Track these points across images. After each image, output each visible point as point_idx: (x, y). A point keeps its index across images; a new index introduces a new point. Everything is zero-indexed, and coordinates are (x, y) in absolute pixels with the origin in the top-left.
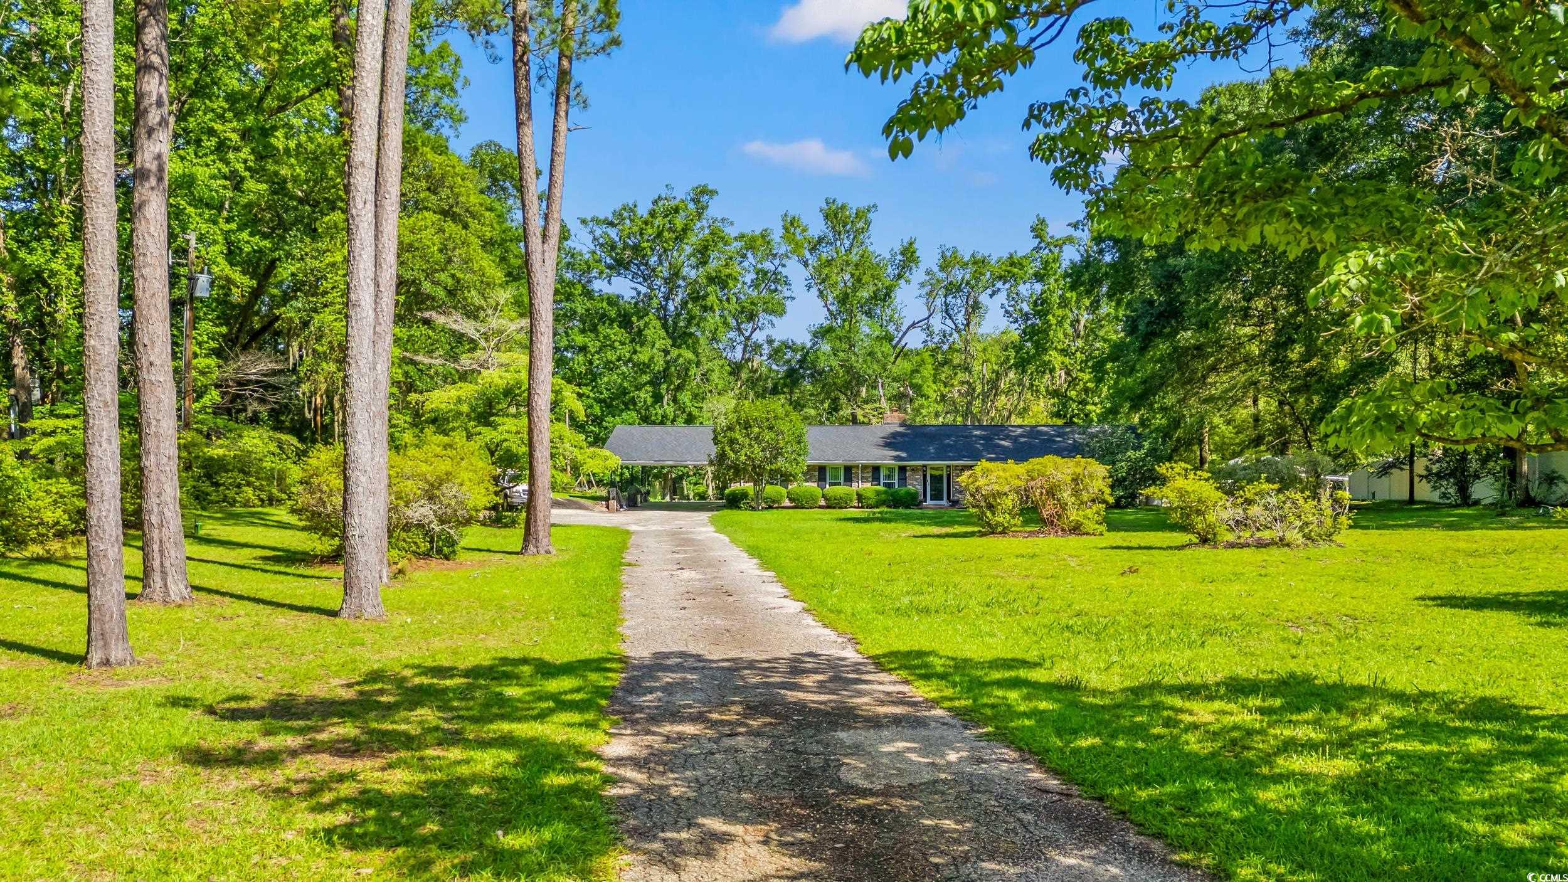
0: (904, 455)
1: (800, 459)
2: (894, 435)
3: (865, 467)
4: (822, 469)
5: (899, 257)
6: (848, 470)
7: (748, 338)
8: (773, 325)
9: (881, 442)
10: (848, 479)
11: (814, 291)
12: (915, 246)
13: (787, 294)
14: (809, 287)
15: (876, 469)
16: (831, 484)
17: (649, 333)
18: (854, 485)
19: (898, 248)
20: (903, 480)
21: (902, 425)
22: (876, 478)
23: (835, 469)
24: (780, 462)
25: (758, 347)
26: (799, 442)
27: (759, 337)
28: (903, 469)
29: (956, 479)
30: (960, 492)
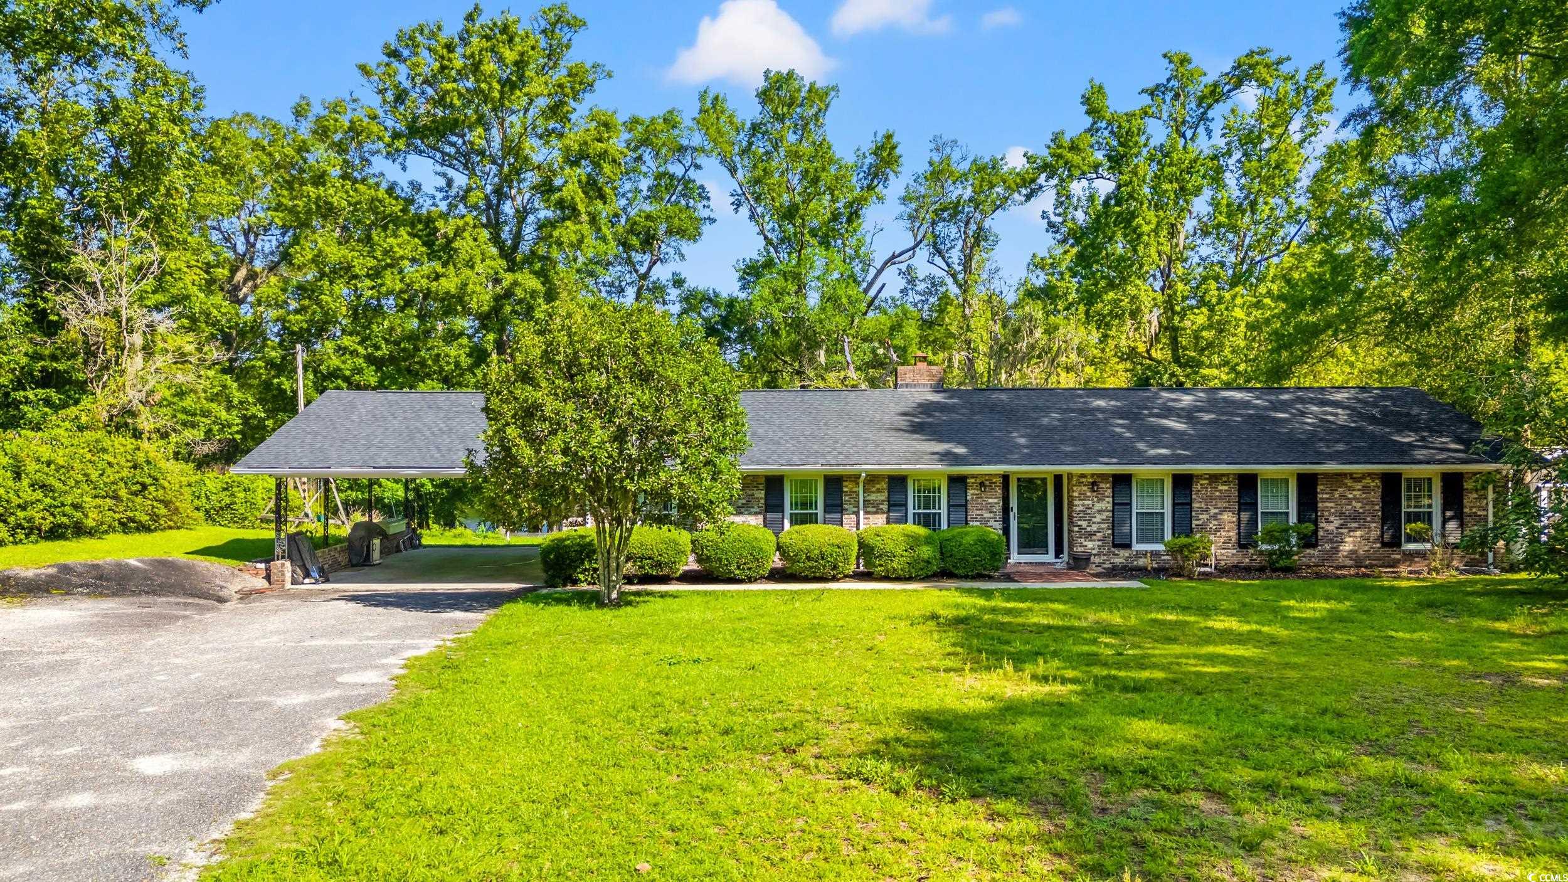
0: (961, 450)
1: (723, 462)
2: (926, 408)
3: (872, 479)
4: (773, 484)
5: (869, 160)
6: (834, 483)
7: (645, 277)
8: (682, 257)
9: (902, 423)
10: (835, 506)
11: (744, 211)
12: (894, 140)
13: (705, 213)
14: (738, 205)
15: (897, 482)
16: (797, 520)
17: (464, 246)
18: (849, 519)
19: (867, 146)
20: (959, 505)
21: (939, 388)
22: (896, 506)
23: (805, 483)
24: (671, 470)
25: (658, 289)
26: (720, 417)
27: (661, 273)
28: (958, 482)
29: (1079, 505)
30: (1090, 535)
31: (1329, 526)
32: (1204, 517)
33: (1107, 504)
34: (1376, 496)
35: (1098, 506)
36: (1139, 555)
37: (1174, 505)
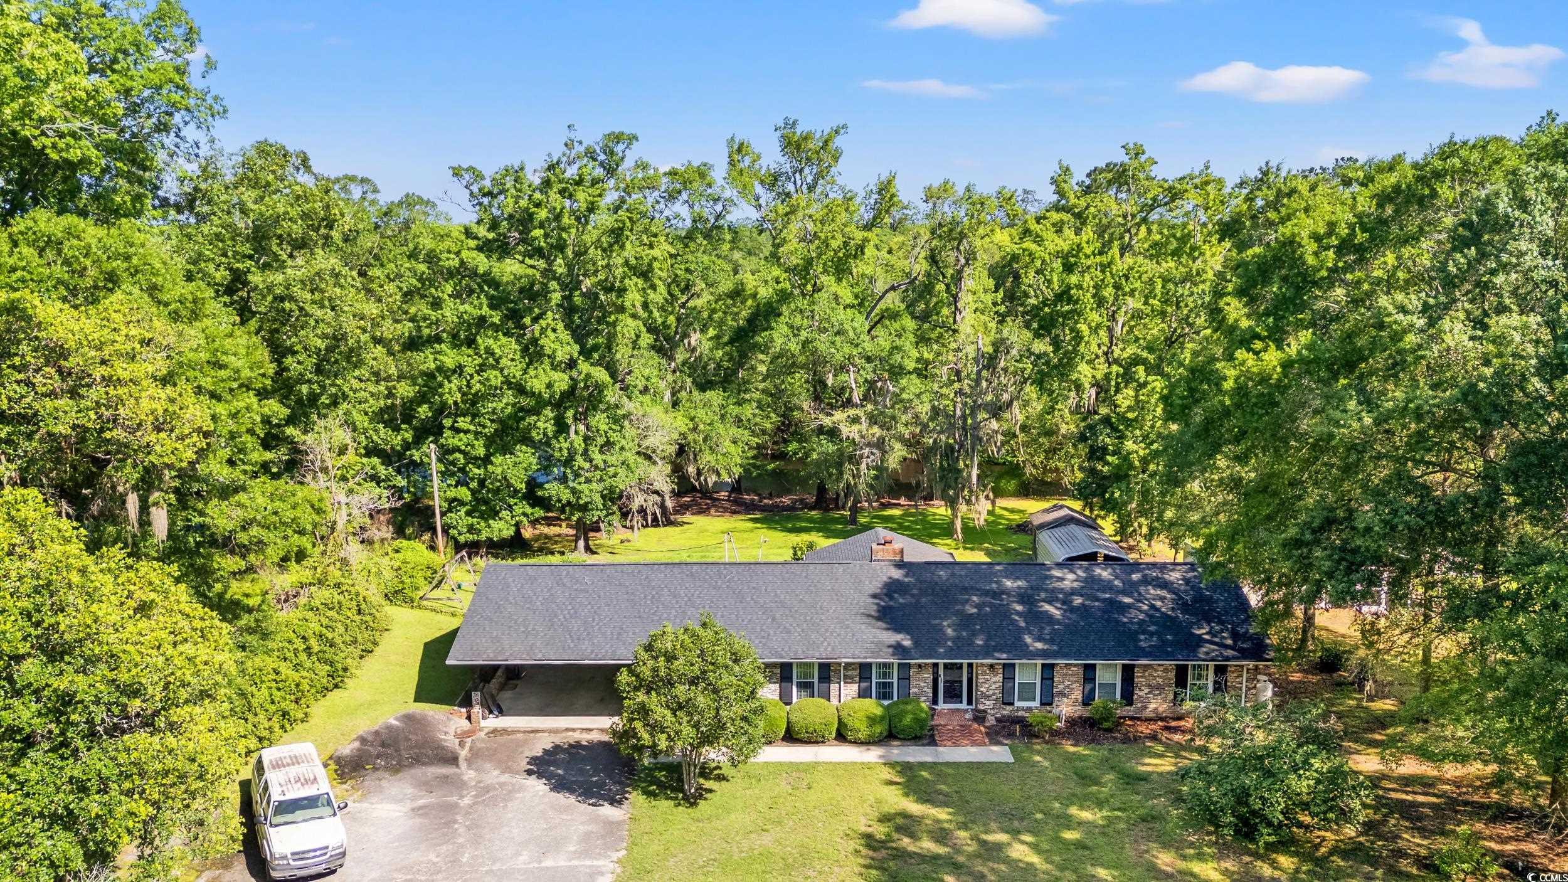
0: (907, 642)
2: (890, 588)
3: (848, 665)
4: (786, 668)
5: (875, 197)
6: (825, 668)
9: (871, 606)
10: (825, 685)
12: (896, 184)
15: (865, 668)
16: (800, 687)
18: (834, 698)
20: (905, 679)
22: (865, 678)
23: (806, 668)
28: (904, 666)
29: (981, 679)
30: (988, 697)
31: (1141, 692)
32: (1061, 686)
33: (1000, 678)
34: (1172, 675)
35: (994, 679)
36: (1018, 710)
37: (1042, 679)
